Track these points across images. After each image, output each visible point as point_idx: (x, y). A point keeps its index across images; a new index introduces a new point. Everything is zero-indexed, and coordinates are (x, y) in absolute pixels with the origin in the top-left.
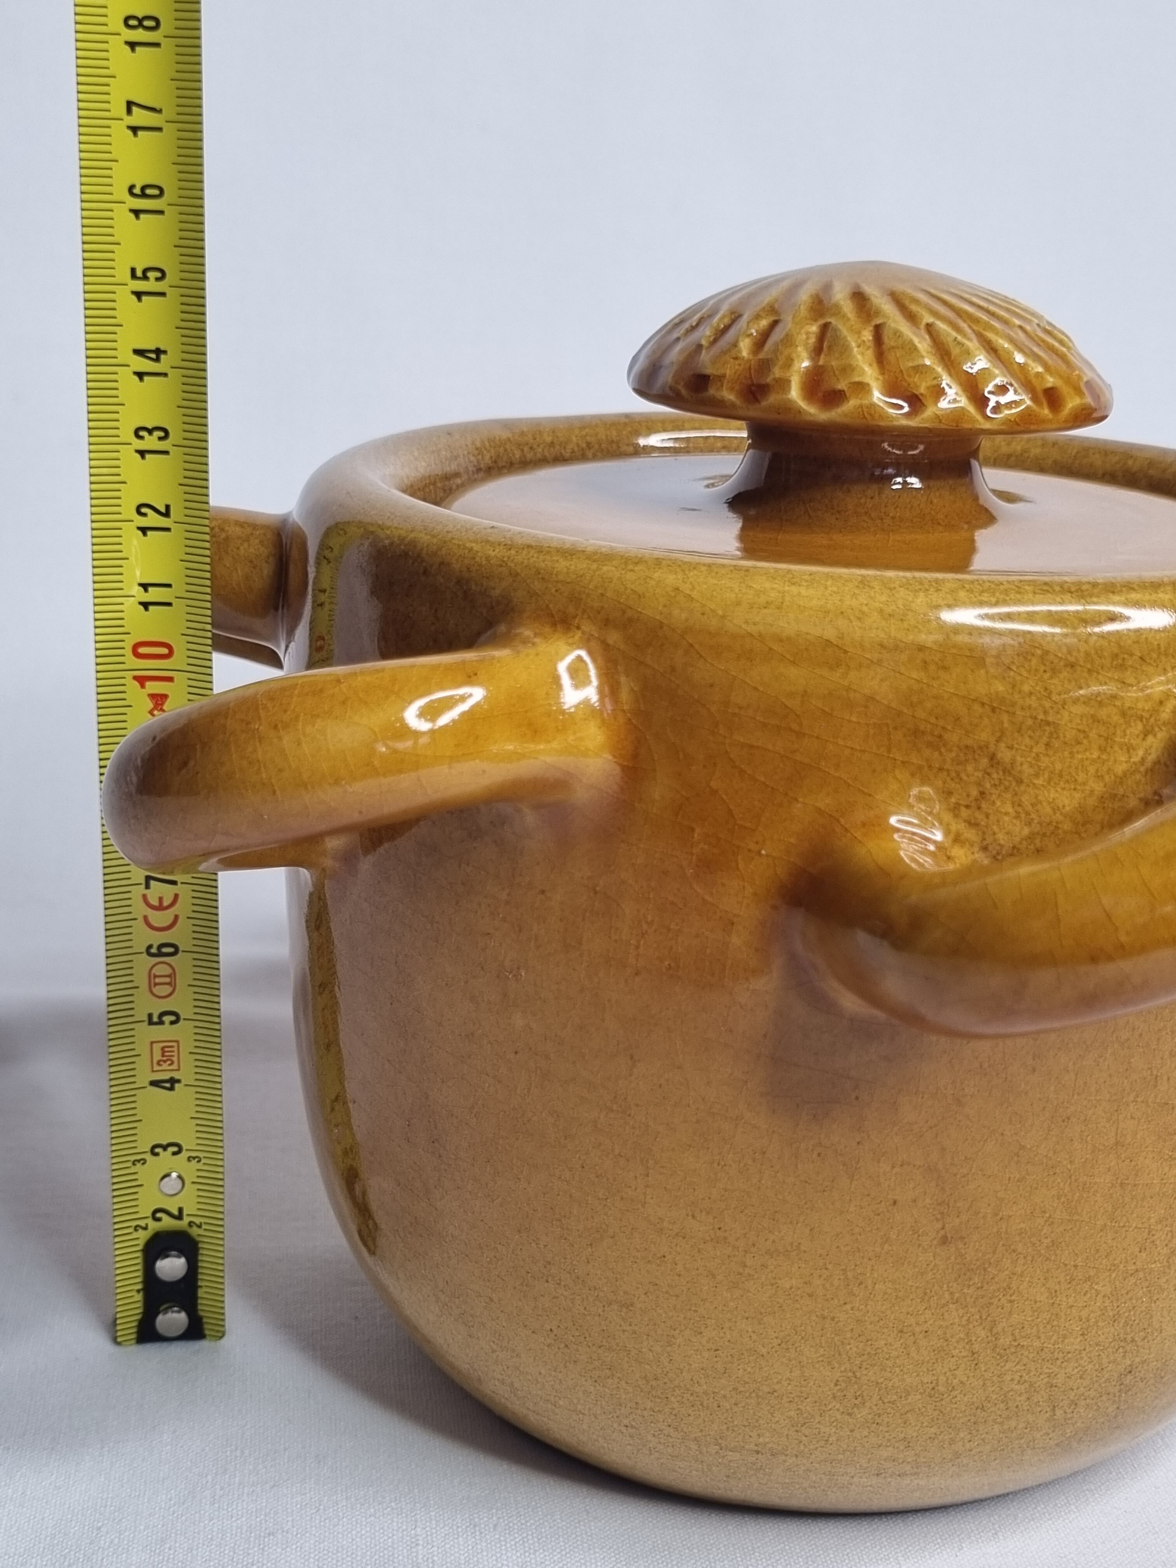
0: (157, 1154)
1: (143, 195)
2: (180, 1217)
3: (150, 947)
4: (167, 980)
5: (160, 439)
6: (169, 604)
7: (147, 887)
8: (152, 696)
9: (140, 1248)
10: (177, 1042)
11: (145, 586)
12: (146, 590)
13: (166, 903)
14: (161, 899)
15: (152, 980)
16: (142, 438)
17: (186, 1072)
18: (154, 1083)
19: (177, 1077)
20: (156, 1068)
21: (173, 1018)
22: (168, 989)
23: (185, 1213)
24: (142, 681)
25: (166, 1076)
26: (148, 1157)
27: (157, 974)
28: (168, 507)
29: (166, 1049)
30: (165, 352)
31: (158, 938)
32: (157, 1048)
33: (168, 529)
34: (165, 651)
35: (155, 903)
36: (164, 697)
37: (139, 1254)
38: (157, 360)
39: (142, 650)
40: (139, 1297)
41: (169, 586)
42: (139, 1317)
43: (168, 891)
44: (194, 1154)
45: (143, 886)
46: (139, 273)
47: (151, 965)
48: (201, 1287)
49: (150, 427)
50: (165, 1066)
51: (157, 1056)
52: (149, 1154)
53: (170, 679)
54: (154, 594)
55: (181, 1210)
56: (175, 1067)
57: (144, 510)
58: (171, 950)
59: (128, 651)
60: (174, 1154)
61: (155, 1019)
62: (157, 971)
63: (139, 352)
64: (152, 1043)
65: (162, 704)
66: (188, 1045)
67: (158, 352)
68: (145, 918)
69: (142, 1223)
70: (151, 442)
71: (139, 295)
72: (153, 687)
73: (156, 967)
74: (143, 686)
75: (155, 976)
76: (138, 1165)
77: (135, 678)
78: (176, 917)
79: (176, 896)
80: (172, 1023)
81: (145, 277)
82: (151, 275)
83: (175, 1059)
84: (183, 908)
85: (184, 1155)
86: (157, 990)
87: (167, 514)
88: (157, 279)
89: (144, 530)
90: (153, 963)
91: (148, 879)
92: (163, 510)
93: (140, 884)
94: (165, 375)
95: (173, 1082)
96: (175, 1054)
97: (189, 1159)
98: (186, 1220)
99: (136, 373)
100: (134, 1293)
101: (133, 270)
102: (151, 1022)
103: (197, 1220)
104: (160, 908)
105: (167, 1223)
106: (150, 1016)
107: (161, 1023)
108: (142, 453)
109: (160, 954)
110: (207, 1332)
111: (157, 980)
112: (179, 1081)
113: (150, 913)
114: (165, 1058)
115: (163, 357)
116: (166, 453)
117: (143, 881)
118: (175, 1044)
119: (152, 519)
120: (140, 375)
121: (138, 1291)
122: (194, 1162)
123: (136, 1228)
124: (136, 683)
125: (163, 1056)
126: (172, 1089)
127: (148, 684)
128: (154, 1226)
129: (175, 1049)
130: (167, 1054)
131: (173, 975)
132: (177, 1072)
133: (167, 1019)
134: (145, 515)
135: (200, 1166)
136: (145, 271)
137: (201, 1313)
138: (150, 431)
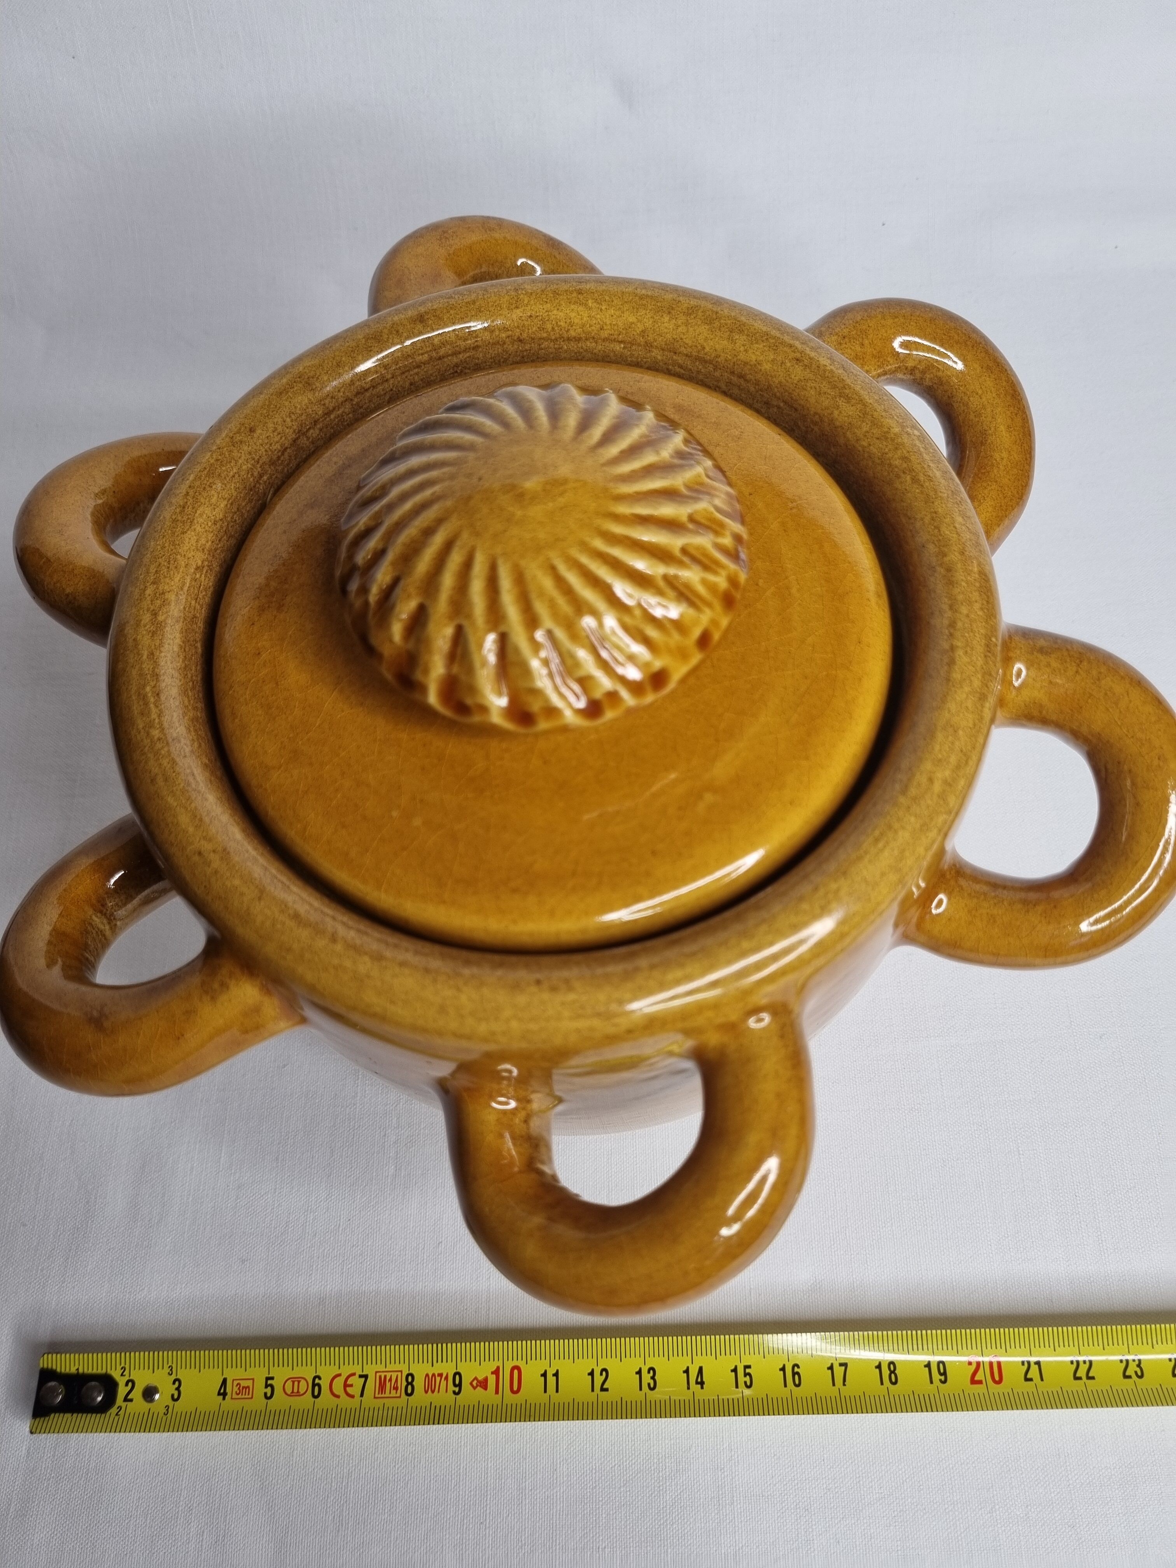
0: (174, 1383)
1: (794, 1374)
2: (126, 1399)
3: (320, 1378)
4: (295, 1390)
5: (649, 1385)
6: (545, 1391)
7: (361, 1376)
8: (486, 1379)
9: (109, 1371)
10: (252, 1398)
11: (556, 1374)
12: (554, 1375)
13: (348, 1389)
14: (351, 1386)
15: (296, 1380)
16: (649, 1372)
17: (229, 1404)
18: (225, 1381)
19: (227, 1397)
20: (236, 1383)
21: (269, 1395)
22: (289, 1391)
23: (129, 1403)
24: (496, 1372)
25: (229, 1390)
26: (173, 1377)
27: (301, 1383)
28: (607, 1390)
29: (247, 1390)
30: (702, 1388)
31: (324, 1383)
32: (249, 1383)
33: (593, 1390)
34: (515, 1388)
35: (349, 1382)
36: (486, 1388)
37: (104, 1371)
38: (697, 1383)
39: (516, 1372)
40: (73, 1370)
41: (557, 1391)
42: (58, 1370)
43: (355, 1390)
44: (170, 1410)
45: (361, 1373)
46: (748, 1371)
47: (307, 1378)
48: (72, 1415)
49: (656, 1377)
50: (236, 1389)
51: (244, 1384)
52: (175, 1378)
53: (497, 1392)
54: (551, 1380)
55: (131, 1400)
56: (235, 1396)
57: (604, 1373)
58: (316, 1393)
59: (515, 1363)
60: (173, 1396)
61: (269, 1382)
62: (303, 1383)
63: (701, 1369)
64: (253, 1379)
65: (481, 1386)
66: (249, 1405)
67: (702, 1383)
68: (339, 1375)
69: (127, 1372)
70: (647, 1378)
71: (735, 1370)
72: (492, 1379)
73: (305, 1382)
74: (492, 1373)
75: (299, 1382)
76: (169, 1370)
77: (498, 1368)
78: (338, 1397)
79: (352, 1397)
80: (265, 1394)
81: (746, 1375)
82: (748, 1379)
83: (240, 1396)
84: (344, 1402)
85: (171, 1403)
86: (289, 1383)
87: (603, 1389)
88: (745, 1383)
89: (592, 1374)
90: (308, 1380)
91: (366, 1377)
92: (605, 1386)
93: (363, 1371)
94: (688, 1388)
95: (224, 1395)
96: (243, 1396)
97: (167, 1407)
98: (124, 1405)
99: (688, 1368)
100: (76, 1367)
101: (749, 1367)
102: (267, 1379)
103: (122, 1413)
104: (346, 1385)
105: (122, 1391)
106: (272, 1378)
107: (267, 1386)
108: (639, 1372)
109: (314, 1385)
110: (38, 1420)
111: (296, 1383)
112: (224, 1399)
113: (342, 1379)
114: (241, 1388)
115: (699, 1386)
116: (641, 1389)
117: (364, 1373)
118: (250, 1396)
119: (599, 1380)
120: (687, 1371)
121: (78, 1369)
122: (165, 1410)
123: (124, 1369)
124: (494, 1369)
125: (243, 1388)
126: (219, 1394)
127: (494, 1376)
128: (121, 1381)
129: (246, 1396)
130: (244, 1390)
131: (298, 1394)
132: (230, 1397)
133: (269, 1390)
134: (601, 1374)
135: (161, 1415)
136: (749, 1374)
137: (52, 1415)
138: (653, 1378)
